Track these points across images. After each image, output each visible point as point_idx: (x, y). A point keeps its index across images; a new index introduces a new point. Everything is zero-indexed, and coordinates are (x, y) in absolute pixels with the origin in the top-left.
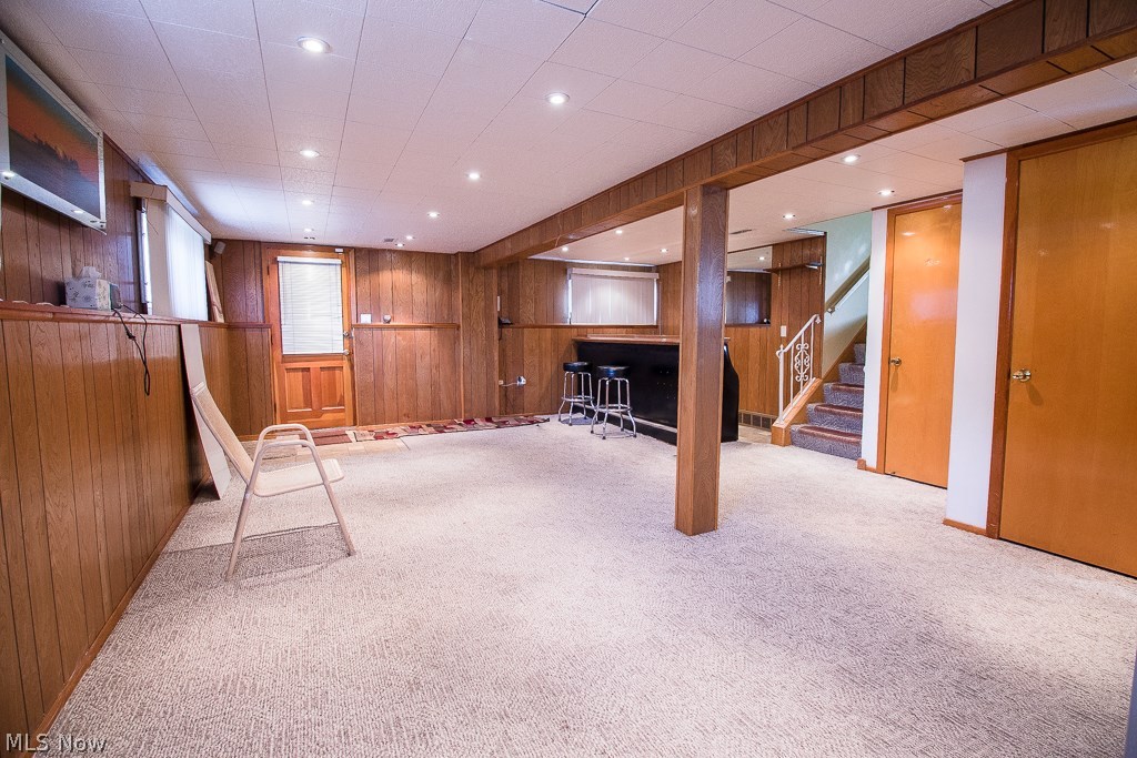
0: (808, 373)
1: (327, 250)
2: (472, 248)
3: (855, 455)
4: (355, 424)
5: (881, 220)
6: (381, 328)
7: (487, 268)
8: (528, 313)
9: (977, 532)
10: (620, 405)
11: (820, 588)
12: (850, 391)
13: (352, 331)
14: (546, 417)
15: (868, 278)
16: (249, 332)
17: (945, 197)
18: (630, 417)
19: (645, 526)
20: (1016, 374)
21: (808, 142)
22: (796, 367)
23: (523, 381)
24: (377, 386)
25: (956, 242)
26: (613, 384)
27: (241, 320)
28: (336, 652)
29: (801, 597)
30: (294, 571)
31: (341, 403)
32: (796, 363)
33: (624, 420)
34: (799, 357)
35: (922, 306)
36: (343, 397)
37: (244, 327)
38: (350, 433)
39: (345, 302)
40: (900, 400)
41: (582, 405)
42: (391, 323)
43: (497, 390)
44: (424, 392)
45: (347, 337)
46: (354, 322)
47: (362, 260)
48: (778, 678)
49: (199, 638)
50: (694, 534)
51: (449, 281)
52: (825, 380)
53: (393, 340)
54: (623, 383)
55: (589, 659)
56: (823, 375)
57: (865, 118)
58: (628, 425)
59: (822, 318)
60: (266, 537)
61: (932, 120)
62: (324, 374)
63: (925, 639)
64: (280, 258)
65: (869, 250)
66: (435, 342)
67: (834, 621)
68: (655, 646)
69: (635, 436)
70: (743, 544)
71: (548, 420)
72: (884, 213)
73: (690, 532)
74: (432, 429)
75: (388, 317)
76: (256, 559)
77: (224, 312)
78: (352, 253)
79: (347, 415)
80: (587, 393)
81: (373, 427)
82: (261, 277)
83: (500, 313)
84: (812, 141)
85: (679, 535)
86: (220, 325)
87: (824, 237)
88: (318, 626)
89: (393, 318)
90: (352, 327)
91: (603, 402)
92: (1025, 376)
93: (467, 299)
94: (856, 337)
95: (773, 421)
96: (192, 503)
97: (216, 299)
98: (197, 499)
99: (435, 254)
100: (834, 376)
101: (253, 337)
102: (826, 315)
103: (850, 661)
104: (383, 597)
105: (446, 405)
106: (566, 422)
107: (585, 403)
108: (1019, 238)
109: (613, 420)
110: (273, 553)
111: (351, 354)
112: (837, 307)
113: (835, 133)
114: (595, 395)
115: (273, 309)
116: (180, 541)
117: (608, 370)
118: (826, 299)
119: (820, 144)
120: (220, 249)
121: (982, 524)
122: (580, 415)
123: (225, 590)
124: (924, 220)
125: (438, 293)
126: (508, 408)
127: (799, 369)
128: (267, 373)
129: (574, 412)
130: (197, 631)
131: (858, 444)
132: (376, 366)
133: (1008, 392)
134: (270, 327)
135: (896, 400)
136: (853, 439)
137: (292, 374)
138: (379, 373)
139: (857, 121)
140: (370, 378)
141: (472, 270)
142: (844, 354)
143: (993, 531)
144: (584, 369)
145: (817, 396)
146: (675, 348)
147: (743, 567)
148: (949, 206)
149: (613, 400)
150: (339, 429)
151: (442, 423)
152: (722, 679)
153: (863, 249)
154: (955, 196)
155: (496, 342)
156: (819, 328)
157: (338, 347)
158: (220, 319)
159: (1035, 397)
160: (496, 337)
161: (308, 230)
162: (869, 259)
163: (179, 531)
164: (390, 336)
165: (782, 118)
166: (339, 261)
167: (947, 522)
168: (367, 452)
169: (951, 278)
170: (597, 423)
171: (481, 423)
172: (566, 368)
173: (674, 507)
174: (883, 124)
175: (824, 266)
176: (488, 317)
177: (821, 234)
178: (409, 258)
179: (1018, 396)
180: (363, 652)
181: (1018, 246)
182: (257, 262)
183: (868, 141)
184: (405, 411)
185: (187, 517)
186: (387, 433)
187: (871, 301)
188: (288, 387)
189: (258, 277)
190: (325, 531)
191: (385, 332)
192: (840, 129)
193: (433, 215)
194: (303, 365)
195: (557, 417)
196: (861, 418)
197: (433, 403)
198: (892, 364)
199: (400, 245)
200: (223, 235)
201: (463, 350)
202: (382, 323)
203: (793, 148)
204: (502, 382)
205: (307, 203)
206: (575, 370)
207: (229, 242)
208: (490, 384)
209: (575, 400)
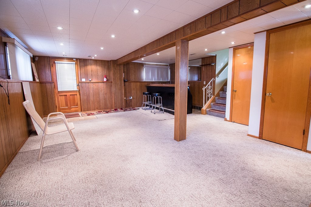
0: (211, 94)
1: (71, 59)
2: (115, 59)
3: (224, 117)
4: (81, 111)
5: (231, 50)
6: (88, 83)
7: (120, 65)
8: (132, 78)
9: (256, 137)
10: (159, 104)
11: (214, 155)
12: (223, 99)
13: (80, 83)
14: (138, 108)
15: (228, 68)
16: (47, 84)
17: (249, 44)
18: (162, 108)
19: (166, 139)
20: (267, 94)
21: (211, 27)
22: (208, 93)
23: (131, 98)
24: (88, 100)
25: (252, 57)
26: (157, 98)
27: (44, 81)
28: (71, 182)
29: (209, 158)
30: (60, 157)
31: (77, 105)
32: (208, 91)
33: (160, 108)
34: (209, 90)
35: (242, 75)
36: (77, 103)
37: (45, 83)
38: (80, 114)
39: (77, 75)
40: (236, 101)
41: (149, 104)
42: (91, 81)
43: (124, 101)
44: (102, 102)
45: (78, 85)
46: (80, 81)
47: (82, 62)
48: (202, 183)
49: (28, 179)
50: (179, 141)
51: (109, 69)
52: (216, 96)
53: (92, 86)
54: (160, 98)
55: (148, 180)
56: (215, 95)
57: (228, 19)
58: (161, 110)
59: (215, 79)
60: (51, 147)
61: (247, 20)
62: (71, 97)
63: (243, 169)
64: (56, 62)
65: (228, 60)
66: (105, 87)
67: (218, 165)
68: (167, 175)
69: (164, 113)
70: (193, 143)
71: (139, 109)
72: (232, 48)
73: (178, 140)
74: (105, 112)
75: (90, 80)
76: (48, 153)
77: (39, 78)
78: (78, 60)
79: (79, 109)
80: (150, 101)
81: (87, 112)
82: (50, 67)
83: (124, 78)
84: (213, 26)
85: (175, 141)
86: (37, 82)
87: (216, 56)
88: (66, 174)
89: (92, 80)
90: (79, 82)
91: (154, 103)
92: (270, 95)
93: (114, 74)
94: (224, 84)
95: (202, 108)
96: (29, 137)
97: (36, 74)
98: (31, 135)
99: (104, 60)
100: (218, 95)
101: (48, 86)
102: (216, 78)
103: (222, 177)
104: (87, 164)
105: (109, 105)
106: (144, 109)
107: (150, 104)
108: (269, 55)
109: (157, 108)
110: (53, 151)
111: (79, 90)
112: (219, 76)
113: (219, 23)
114: (152, 101)
115: (54, 77)
116: (24, 149)
117: (156, 95)
118: (216, 73)
119: (215, 27)
120: (37, 59)
121: (258, 135)
122: (148, 107)
123: (37, 164)
124: (243, 51)
125: (105, 72)
126: (128, 106)
127: (209, 93)
128: (53, 97)
129: (146, 106)
130: (27, 177)
131: (225, 114)
132: (87, 94)
133: (265, 99)
134: (54, 83)
135: (235, 102)
136: (223, 113)
137: (61, 97)
138: (88, 96)
139: (225, 19)
140: (86, 98)
141: (115, 65)
142: (221, 89)
143: (261, 137)
144: (149, 94)
145: (214, 101)
146: (174, 88)
147: (193, 150)
148: (250, 47)
149: (157, 103)
150: (77, 113)
151: (108, 110)
152: (187, 184)
153: (226, 59)
154: (252, 44)
155: (123, 87)
156: (214, 82)
157: (75, 88)
158: (37, 80)
159: (273, 100)
160: (123, 85)
161: (64, 53)
162: (228, 62)
163: (24, 146)
164: (91, 85)
165: (204, 19)
166: (74, 63)
167: (248, 135)
168: (85, 120)
169: (250, 67)
170: (153, 109)
171: (119, 110)
172: (144, 94)
173: (174, 133)
174: (233, 21)
175: (216, 64)
176: (120, 79)
177: (215, 55)
178: (96, 62)
179: (268, 100)
180: (79, 181)
181: (269, 58)
182: (49, 63)
183: (229, 26)
184: (96, 107)
185: (27, 141)
186: (91, 114)
187: (228, 74)
188: (60, 101)
189: (49, 67)
190: (70, 144)
191: (90, 84)
192: (221, 22)
193: (102, 48)
194: (64, 94)
195: (141, 108)
196: (225, 107)
197: (105, 104)
198: (234, 91)
199: (93, 58)
200: (37, 55)
201: (113, 89)
202: (89, 81)
203: (207, 28)
204: (125, 98)
205: (62, 44)
206: (146, 94)
207: (39, 57)
208: (122, 99)
209: (146, 103)
